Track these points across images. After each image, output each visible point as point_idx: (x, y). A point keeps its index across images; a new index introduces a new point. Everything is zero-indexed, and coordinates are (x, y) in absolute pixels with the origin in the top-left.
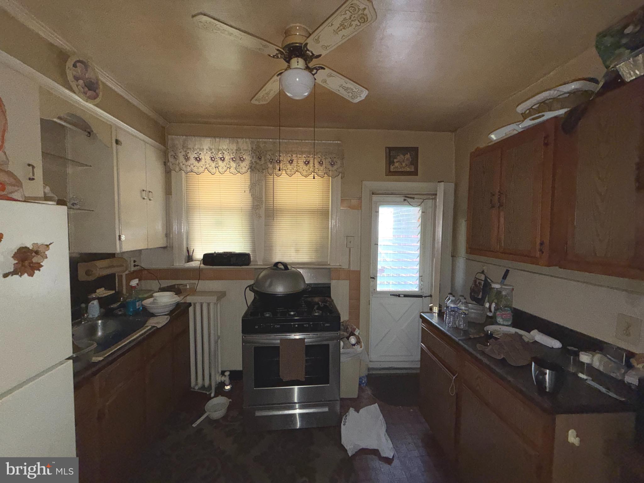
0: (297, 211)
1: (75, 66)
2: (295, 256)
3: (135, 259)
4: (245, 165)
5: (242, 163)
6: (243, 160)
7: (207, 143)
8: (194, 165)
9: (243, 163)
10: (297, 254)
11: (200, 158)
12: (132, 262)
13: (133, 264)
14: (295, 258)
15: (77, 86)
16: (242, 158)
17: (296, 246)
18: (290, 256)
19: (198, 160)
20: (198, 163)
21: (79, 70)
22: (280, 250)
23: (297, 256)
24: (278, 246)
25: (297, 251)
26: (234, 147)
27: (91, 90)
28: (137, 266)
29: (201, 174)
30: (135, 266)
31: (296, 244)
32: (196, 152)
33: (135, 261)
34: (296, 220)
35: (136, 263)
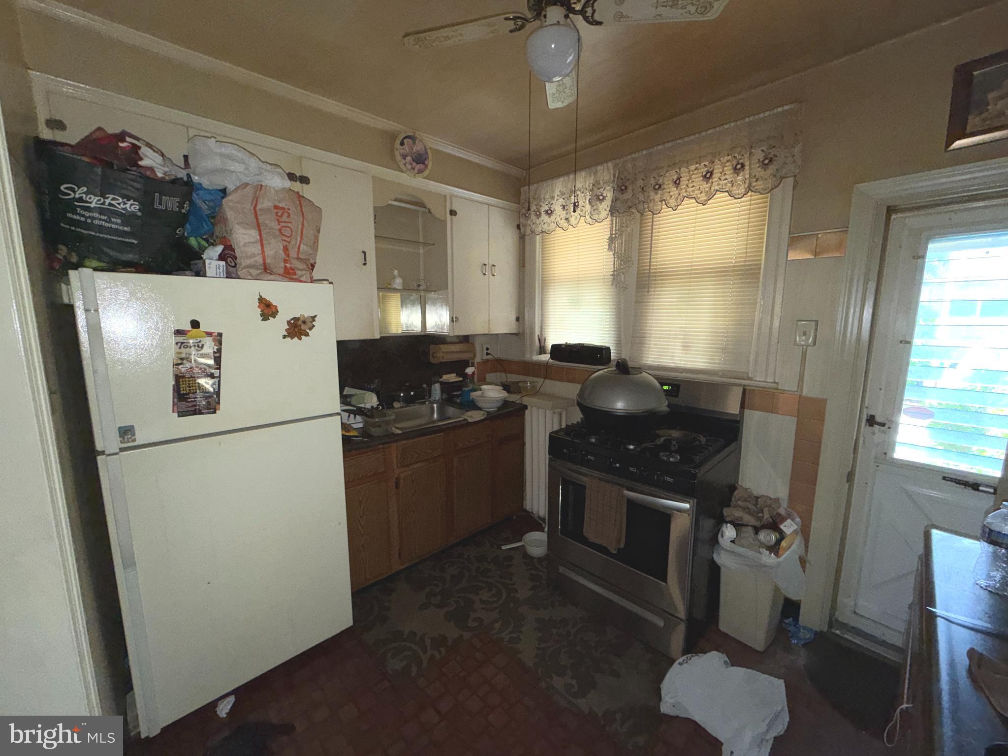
0: (691, 274)
1: (402, 144)
2: (682, 357)
3: (487, 346)
4: (604, 207)
5: (601, 203)
6: (603, 199)
7: (559, 186)
8: (545, 221)
9: (603, 203)
10: (686, 354)
11: (551, 211)
12: (485, 349)
13: (485, 352)
14: (681, 360)
15: (405, 164)
16: (602, 195)
17: (684, 339)
18: (673, 356)
19: (549, 213)
20: (550, 217)
21: (406, 146)
22: (655, 344)
23: (684, 357)
24: (653, 337)
25: (686, 347)
26: (591, 181)
27: (420, 163)
28: (490, 354)
29: (552, 233)
30: (488, 354)
31: (685, 335)
32: (547, 203)
33: (487, 349)
34: (689, 290)
35: (489, 352)
